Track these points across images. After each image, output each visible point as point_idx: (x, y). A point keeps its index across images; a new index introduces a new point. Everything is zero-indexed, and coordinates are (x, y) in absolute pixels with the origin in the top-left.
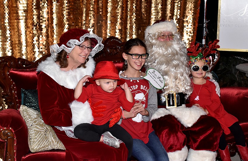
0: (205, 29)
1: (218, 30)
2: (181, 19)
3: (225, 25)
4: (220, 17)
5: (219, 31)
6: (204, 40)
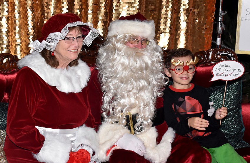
1: (238, 25)
2: (191, 10)
3: (248, 19)
4: (241, 8)
6: (219, 39)
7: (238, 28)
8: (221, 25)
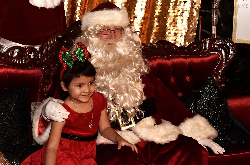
0: (217, 11)
1: (235, 12)
3: (245, 6)
5: (236, 14)
6: (214, 28)
7: (235, 15)
8: (217, 13)
